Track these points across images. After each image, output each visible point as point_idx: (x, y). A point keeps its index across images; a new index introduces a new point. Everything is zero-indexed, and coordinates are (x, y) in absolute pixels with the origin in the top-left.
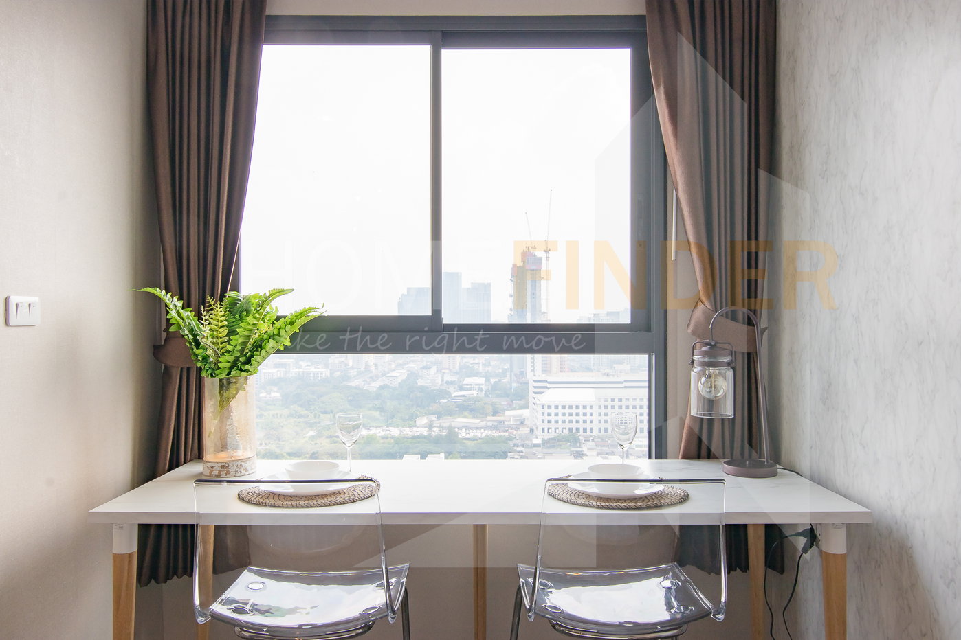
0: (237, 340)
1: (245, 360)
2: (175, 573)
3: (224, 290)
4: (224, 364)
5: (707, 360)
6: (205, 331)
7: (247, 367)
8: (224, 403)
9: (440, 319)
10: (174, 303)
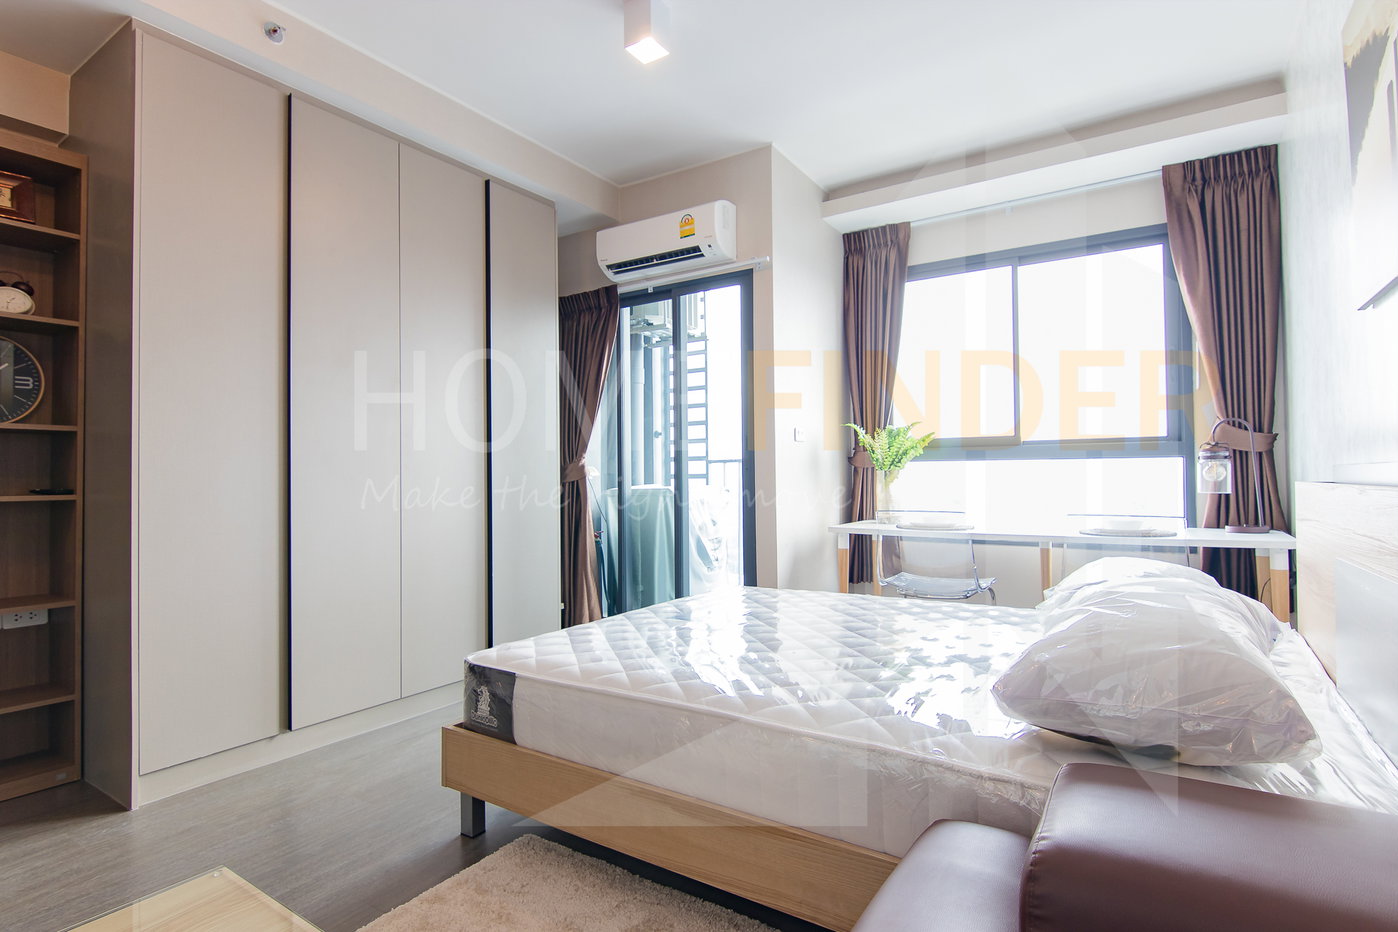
0: (894, 449)
1: (897, 461)
2: (862, 580)
3: (885, 425)
4: (887, 463)
5: (1209, 455)
6: (876, 446)
7: (899, 464)
8: (887, 485)
9: (1019, 438)
10: (861, 432)
